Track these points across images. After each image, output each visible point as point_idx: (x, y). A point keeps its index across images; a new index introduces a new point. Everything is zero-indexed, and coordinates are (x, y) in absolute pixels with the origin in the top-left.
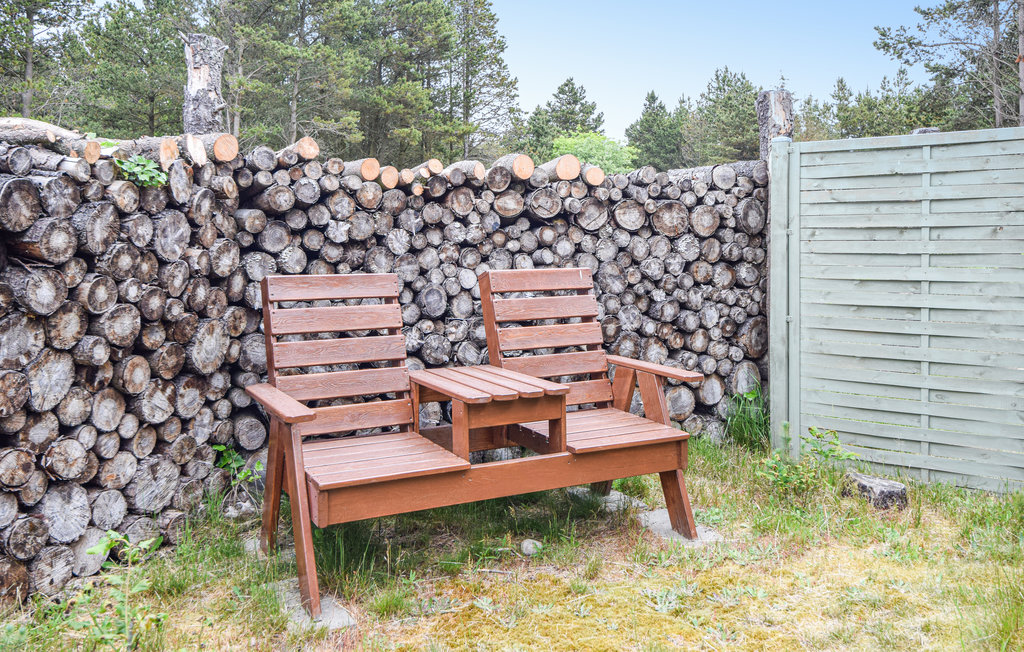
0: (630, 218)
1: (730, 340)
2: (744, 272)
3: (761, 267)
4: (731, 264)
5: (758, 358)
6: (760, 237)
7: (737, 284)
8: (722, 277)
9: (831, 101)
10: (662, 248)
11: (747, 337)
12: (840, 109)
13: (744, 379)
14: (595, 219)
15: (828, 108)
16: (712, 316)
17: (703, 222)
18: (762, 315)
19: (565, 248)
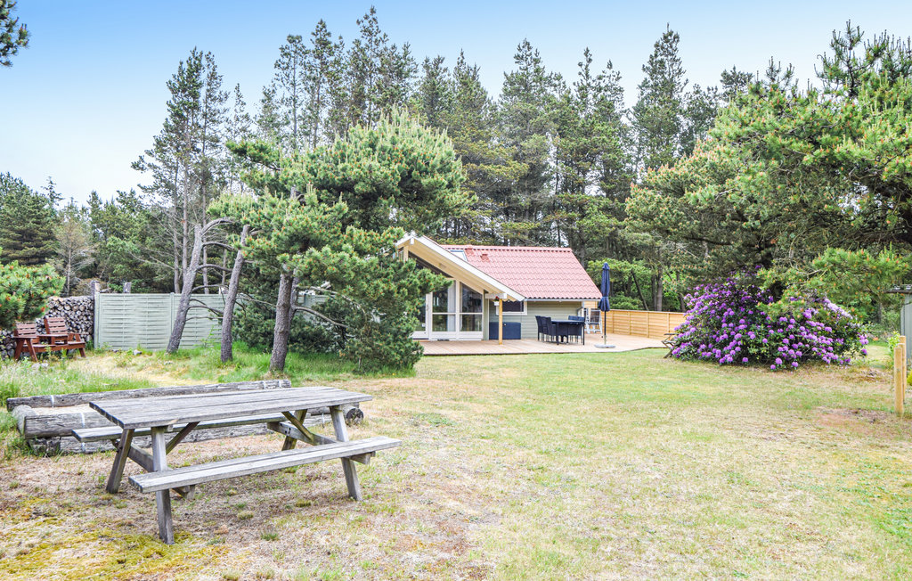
0: (68, 308)
1: (86, 331)
2: (89, 318)
3: (93, 317)
4: (86, 316)
5: (92, 334)
6: (93, 311)
7: (88, 320)
8: (85, 318)
9: (88, 206)
10: (74, 313)
11: (90, 330)
12: (93, 212)
13: (89, 338)
14: (61, 308)
15: (84, 210)
16: (83, 326)
17: (82, 308)
18: (93, 326)
19: (55, 313)
